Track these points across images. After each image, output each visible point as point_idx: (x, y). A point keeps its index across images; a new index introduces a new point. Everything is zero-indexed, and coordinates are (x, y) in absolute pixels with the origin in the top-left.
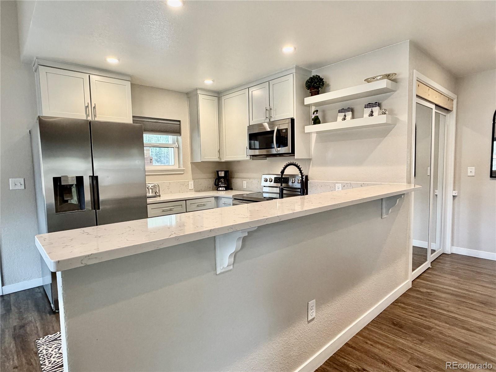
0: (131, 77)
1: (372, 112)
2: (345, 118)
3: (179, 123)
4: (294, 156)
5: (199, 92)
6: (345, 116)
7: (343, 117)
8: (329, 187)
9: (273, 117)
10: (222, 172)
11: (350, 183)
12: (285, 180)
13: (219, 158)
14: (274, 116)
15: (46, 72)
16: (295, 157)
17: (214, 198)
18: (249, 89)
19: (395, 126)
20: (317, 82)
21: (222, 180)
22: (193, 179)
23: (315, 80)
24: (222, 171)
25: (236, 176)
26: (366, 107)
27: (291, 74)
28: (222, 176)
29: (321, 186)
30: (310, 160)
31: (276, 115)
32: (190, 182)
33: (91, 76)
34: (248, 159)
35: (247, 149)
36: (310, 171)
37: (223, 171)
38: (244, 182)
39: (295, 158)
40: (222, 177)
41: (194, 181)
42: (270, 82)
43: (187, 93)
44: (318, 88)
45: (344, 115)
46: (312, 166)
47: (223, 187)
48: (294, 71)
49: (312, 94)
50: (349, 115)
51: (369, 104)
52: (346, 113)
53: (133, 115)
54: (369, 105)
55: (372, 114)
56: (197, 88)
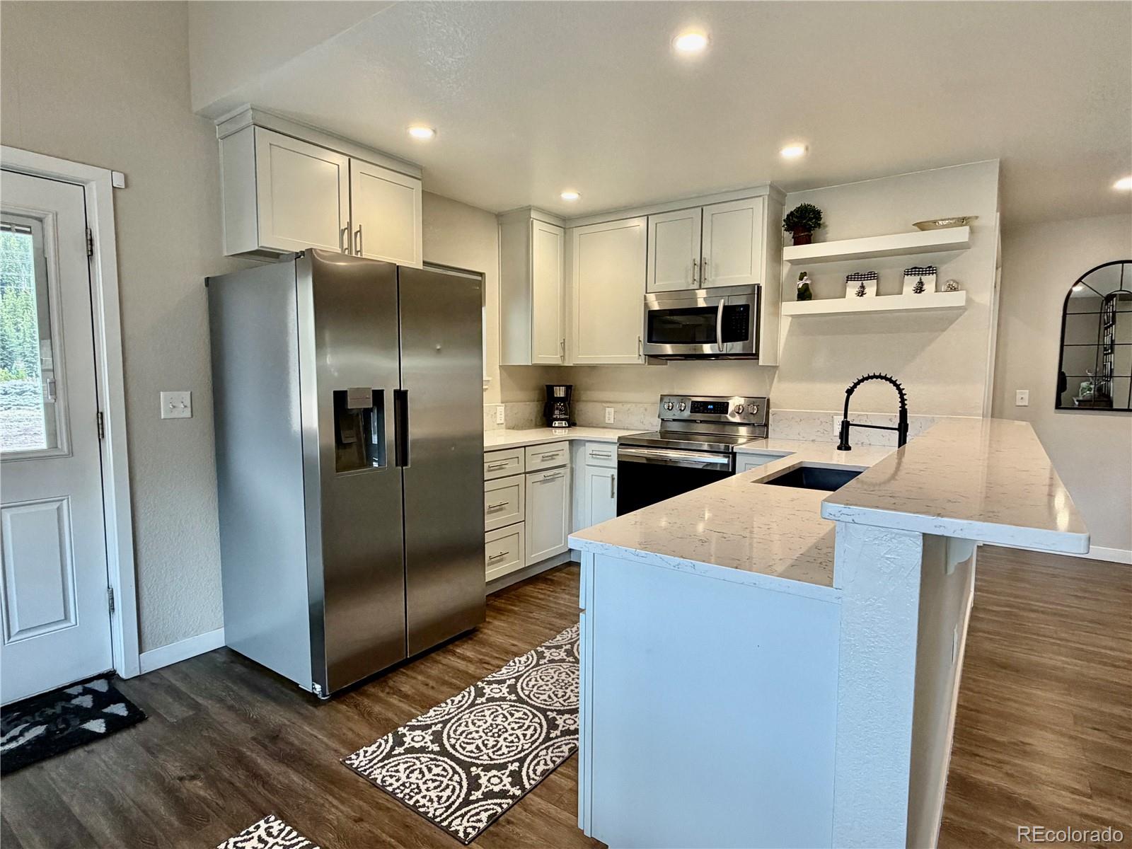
0: (421, 170)
1: (921, 283)
2: (863, 291)
3: (480, 278)
4: (758, 359)
5: (533, 214)
6: (863, 287)
7: (857, 289)
8: (819, 421)
9: (710, 279)
10: (561, 388)
11: (867, 415)
12: (718, 408)
13: (563, 357)
14: (713, 278)
15: (270, 144)
16: (758, 363)
17: (568, 442)
18: (648, 218)
19: (964, 312)
20: (813, 218)
21: (560, 405)
22: (502, 403)
23: (809, 213)
24: (559, 386)
25: (584, 398)
26: (907, 273)
27: (760, 196)
28: (561, 396)
29: (801, 420)
30: (776, 367)
31: (716, 275)
32: (498, 408)
33: (352, 160)
34: (641, 363)
35: (640, 341)
36: (773, 389)
37: (562, 386)
38: (608, 409)
39: (760, 364)
40: (560, 399)
41: (506, 406)
42: (704, 208)
43: (499, 213)
44: (809, 229)
45: (860, 285)
46: (780, 380)
47: (562, 420)
48: (766, 192)
49: (797, 242)
50: (871, 287)
51: (915, 268)
52: (864, 282)
53: (425, 260)
54: (915, 271)
55: (921, 288)
56: (530, 206)
